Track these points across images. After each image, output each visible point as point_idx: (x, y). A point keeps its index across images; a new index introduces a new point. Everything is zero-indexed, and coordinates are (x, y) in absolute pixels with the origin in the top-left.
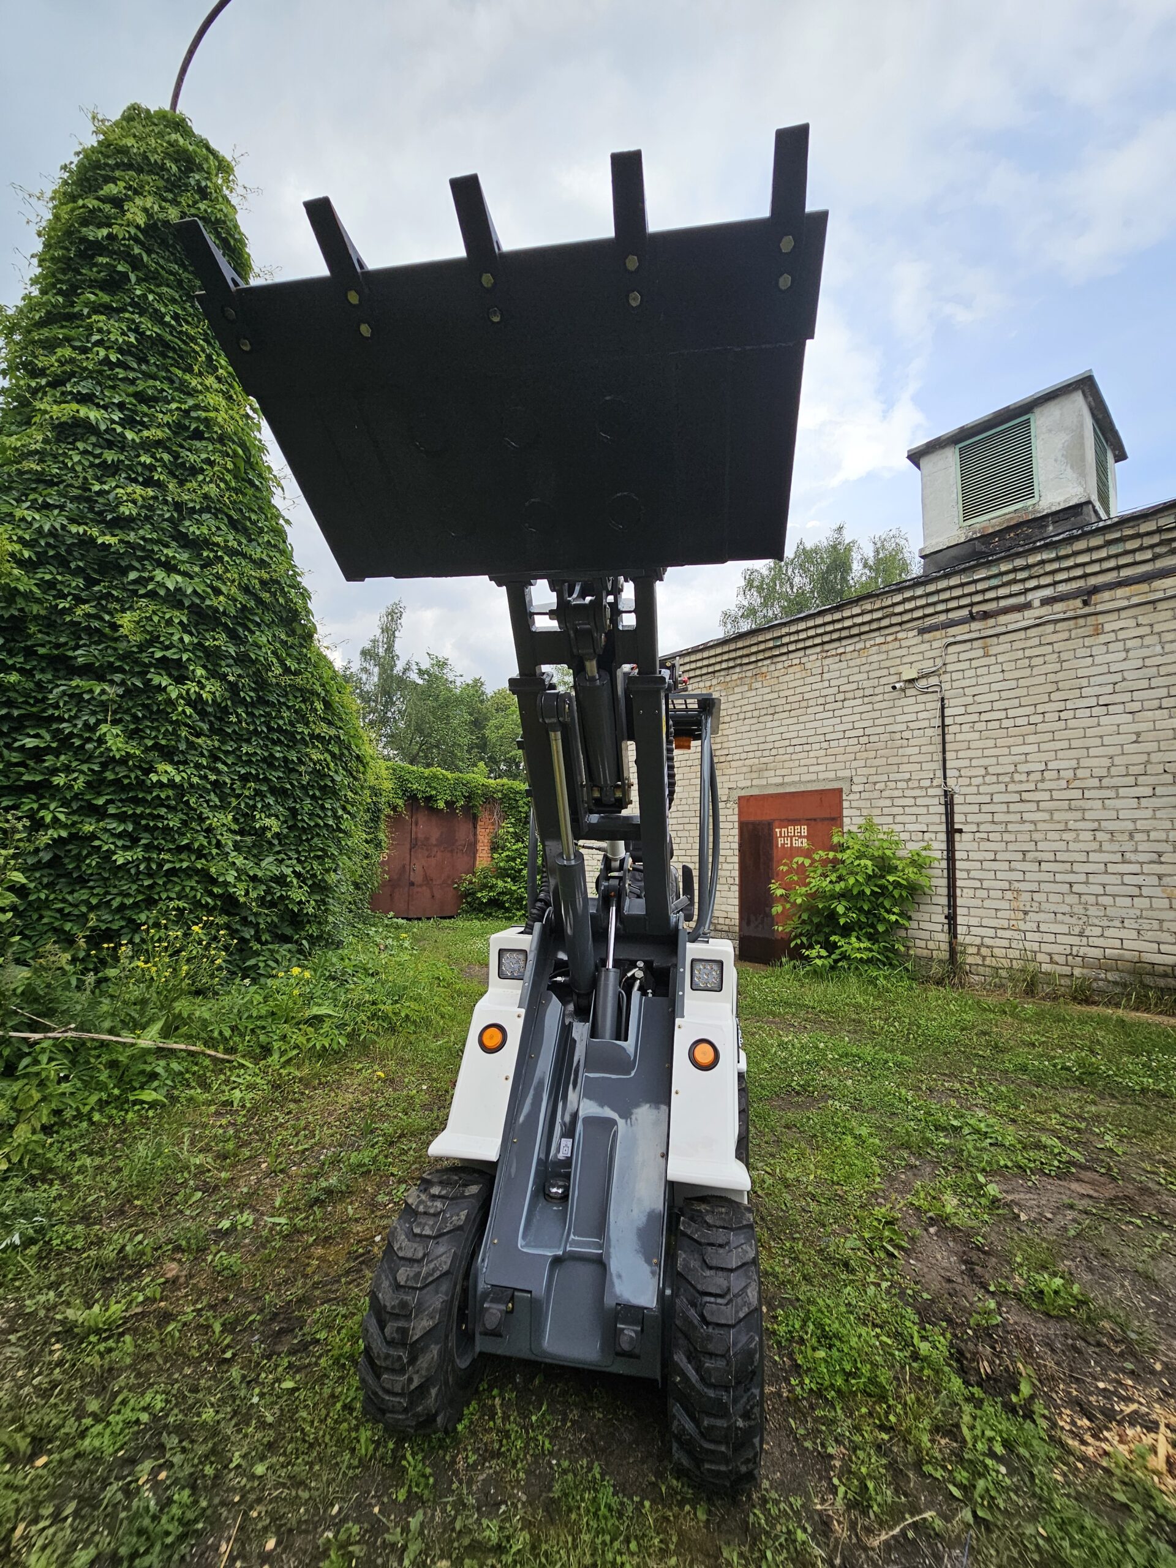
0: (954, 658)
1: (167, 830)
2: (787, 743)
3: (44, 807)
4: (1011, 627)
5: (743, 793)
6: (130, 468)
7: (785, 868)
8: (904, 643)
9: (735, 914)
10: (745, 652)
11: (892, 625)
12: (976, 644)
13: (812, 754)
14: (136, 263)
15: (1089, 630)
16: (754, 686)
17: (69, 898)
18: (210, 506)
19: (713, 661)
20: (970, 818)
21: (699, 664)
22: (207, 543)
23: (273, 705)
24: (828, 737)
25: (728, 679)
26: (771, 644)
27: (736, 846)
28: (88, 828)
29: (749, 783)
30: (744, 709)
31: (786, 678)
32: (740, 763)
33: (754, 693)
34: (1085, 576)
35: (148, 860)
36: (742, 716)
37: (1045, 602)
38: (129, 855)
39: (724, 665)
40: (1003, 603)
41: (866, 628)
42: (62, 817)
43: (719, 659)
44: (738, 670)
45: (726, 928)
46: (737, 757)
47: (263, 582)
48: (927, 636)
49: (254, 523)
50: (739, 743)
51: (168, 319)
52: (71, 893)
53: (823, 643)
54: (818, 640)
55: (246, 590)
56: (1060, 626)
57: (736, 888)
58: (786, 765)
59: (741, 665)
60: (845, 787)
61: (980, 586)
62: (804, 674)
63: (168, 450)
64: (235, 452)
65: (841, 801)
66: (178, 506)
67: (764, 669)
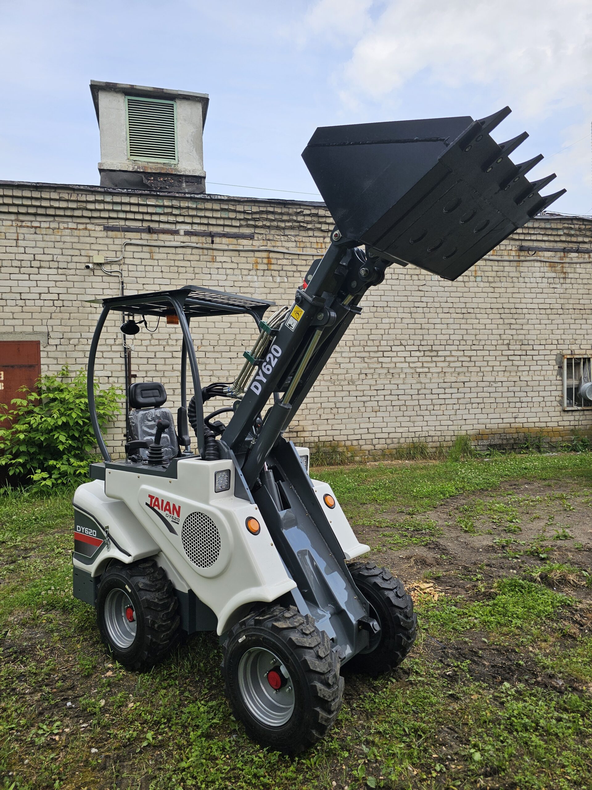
0: (130, 255)
4: (167, 244)
8: (93, 234)
11: (83, 217)
12: (146, 249)
13: (6, 309)
15: (209, 258)
20: (142, 368)
24: (24, 296)
34: (208, 224)
37: (187, 233)
40: (162, 226)
41: (61, 213)
48: (110, 233)
53: (18, 213)
54: (14, 209)
56: (195, 251)
60: (43, 340)
61: (150, 210)
65: (39, 351)
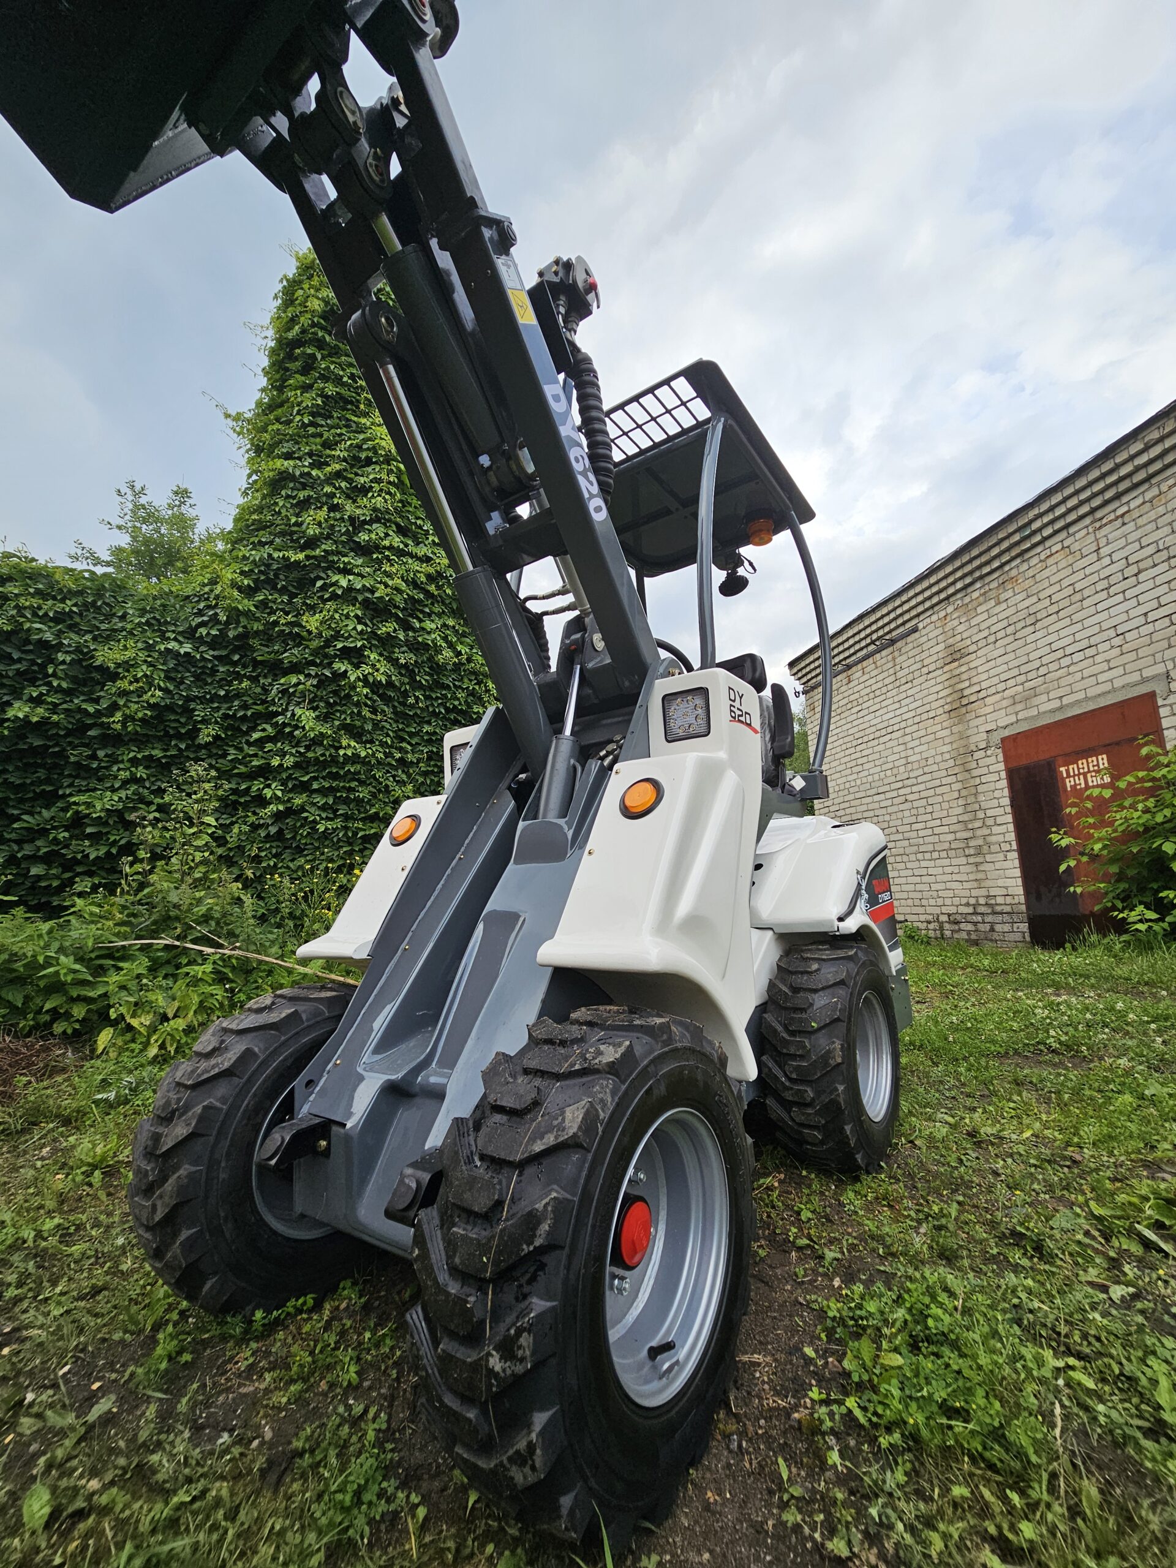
1: (359, 801)
2: (1060, 653)
3: (269, 786)
5: (1007, 733)
6: (317, 499)
7: (1074, 810)
9: (1017, 887)
10: (984, 559)
13: (1098, 659)
14: (320, 344)
16: (1003, 597)
17: (291, 865)
18: (378, 516)
19: (943, 584)
21: (927, 594)
22: (377, 548)
23: (448, 687)
24: (1120, 630)
25: (967, 600)
26: (1017, 537)
27: (1006, 801)
28: (298, 801)
29: (1013, 719)
30: (993, 629)
31: (1046, 573)
32: (998, 697)
33: (1004, 606)
35: (346, 828)
36: (992, 639)
38: (330, 825)
39: (959, 585)
42: (279, 794)
43: (950, 580)
44: (978, 585)
45: (1008, 909)
46: (993, 690)
47: (429, 577)
49: (420, 527)
50: (992, 672)
51: (345, 379)
52: (292, 860)
53: (1093, 511)
54: (1085, 509)
55: (414, 584)
57: (1015, 855)
58: (1063, 682)
59: (981, 577)
60: (1159, 688)
62: (1071, 559)
63: (345, 479)
64: (398, 468)
65: (1156, 708)
66: (352, 519)
67: (1014, 573)
